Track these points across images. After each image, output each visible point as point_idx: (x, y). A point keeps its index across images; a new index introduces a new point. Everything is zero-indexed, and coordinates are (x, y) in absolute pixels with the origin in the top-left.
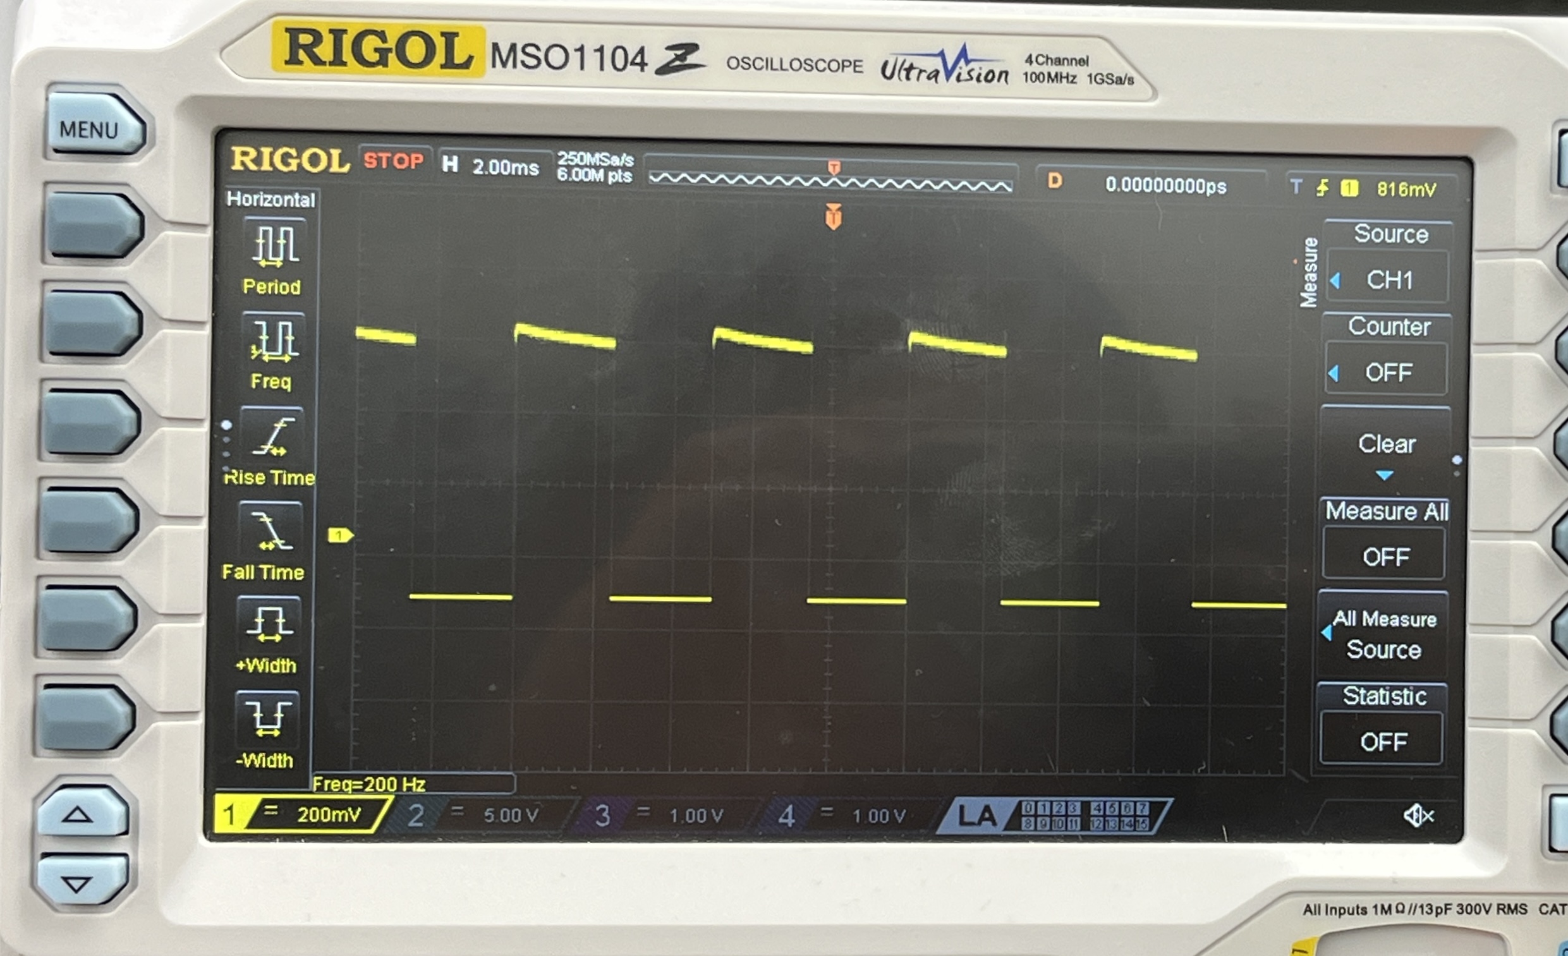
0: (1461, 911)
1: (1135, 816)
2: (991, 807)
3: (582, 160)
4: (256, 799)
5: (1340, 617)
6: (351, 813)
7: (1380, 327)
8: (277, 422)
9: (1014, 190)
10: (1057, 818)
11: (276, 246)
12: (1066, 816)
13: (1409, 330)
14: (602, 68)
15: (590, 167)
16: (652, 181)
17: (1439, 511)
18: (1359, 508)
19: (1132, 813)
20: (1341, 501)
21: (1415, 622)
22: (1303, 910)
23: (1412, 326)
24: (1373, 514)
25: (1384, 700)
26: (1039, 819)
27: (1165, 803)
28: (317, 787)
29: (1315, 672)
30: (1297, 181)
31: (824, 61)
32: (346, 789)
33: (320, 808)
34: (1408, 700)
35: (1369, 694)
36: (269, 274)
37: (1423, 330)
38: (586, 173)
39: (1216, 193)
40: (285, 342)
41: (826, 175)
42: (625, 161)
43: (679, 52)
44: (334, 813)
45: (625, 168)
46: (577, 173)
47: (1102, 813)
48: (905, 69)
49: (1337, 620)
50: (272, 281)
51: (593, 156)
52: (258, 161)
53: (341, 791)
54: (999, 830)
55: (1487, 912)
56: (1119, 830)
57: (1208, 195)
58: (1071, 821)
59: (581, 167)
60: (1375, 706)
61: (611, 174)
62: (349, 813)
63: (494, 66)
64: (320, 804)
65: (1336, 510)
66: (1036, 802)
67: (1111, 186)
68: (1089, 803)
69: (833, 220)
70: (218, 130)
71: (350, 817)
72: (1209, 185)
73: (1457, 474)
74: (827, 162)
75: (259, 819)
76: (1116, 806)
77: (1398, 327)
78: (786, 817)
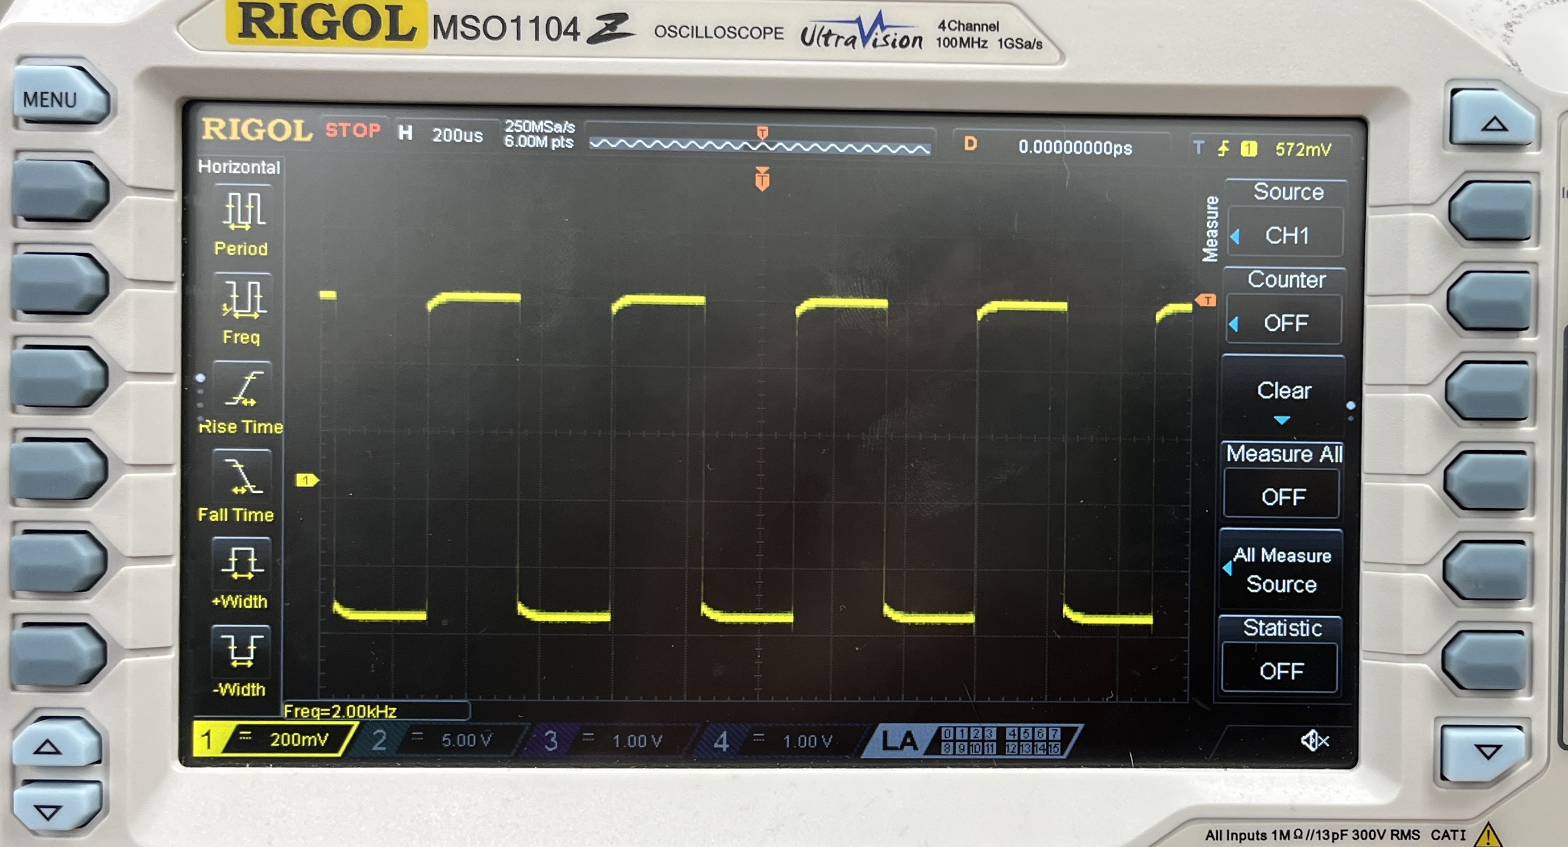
0: (1356, 837)
1: (1047, 741)
2: (913, 733)
3: (527, 128)
4: (232, 725)
5: (1240, 552)
6: (320, 738)
7: (1278, 280)
8: (248, 375)
9: (931, 153)
10: (975, 743)
11: (244, 211)
12: (983, 741)
13: (1305, 283)
14: (537, 38)
15: (535, 134)
16: (592, 146)
17: (1333, 454)
18: (1258, 451)
19: (1045, 738)
20: (1241, 444)
21: (1311, 558)
22: (1206, 837)
23: (1308, 279)
24: (1271, 457)
25: (1282, 632)
26: (958, 744)
27: (1076, 728)
28: (288, 714)
29: (1217, 606)
30: (1199, 143)
31: (747, 29)
32: (315, 716)
33: (291, 734)
34: (1305, 632)
35: (1267, 627)
36: (239, 237)
37: (1319, 282)
38: (531, 139)
39: (1123, 154)
40: (254, 301)
41: (754, 139)
42: (567, 128)
43: (609, 22)
44: (304, 738)
45: (567, 135)
46: (522, 139)
47: (1016, 738)
48: (823, 36)
49: (1237, 556)
50: (241, 243)
51: (537, 124)
52: (226, 131)
53: (310, 718)
54: (920, 754)
55: (1381, 838)
56: (1033, 754)
57: (1115, 156)
58: (988, 745)
59: (527, 134)
60: (1273, 637)
61: (554, 140)
62: (318, 738)
63: (436, 37)
64: (291, 729)
65: (1236, 453)
66: (955, 728)
67: (1024, 149)
68: (1004, 728)
69: (762, 182)
70: (185, 101)
71: (318, 742)
72: (1116, 146)
73: (1351, 418)
74: (756, 127)
75: (234, 743)
76: (1030, 731)
77: (1295, 279)
78: (721, 742)
